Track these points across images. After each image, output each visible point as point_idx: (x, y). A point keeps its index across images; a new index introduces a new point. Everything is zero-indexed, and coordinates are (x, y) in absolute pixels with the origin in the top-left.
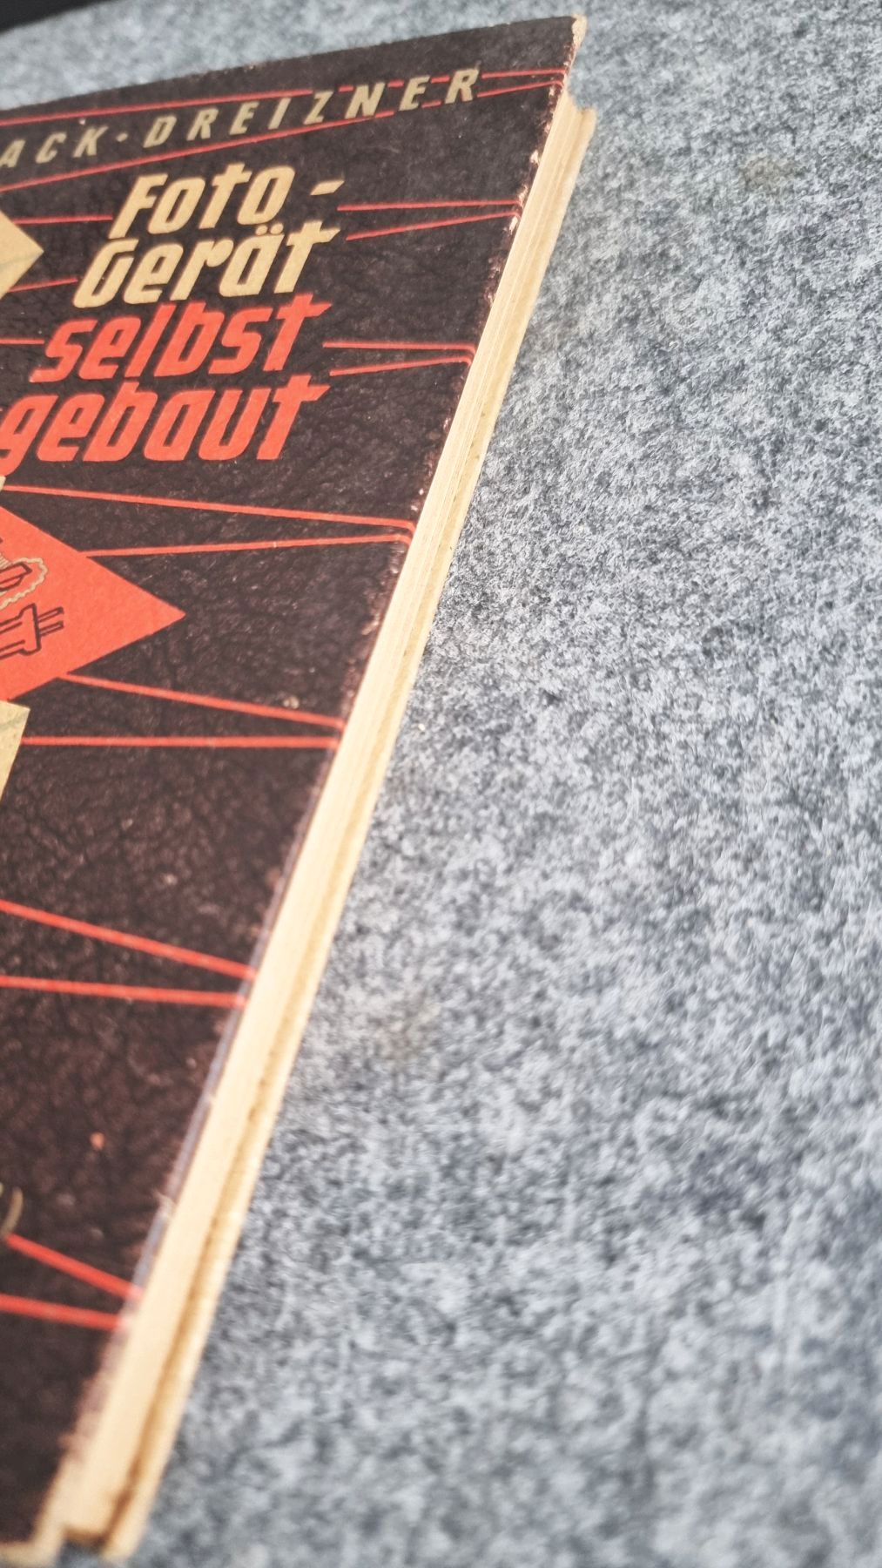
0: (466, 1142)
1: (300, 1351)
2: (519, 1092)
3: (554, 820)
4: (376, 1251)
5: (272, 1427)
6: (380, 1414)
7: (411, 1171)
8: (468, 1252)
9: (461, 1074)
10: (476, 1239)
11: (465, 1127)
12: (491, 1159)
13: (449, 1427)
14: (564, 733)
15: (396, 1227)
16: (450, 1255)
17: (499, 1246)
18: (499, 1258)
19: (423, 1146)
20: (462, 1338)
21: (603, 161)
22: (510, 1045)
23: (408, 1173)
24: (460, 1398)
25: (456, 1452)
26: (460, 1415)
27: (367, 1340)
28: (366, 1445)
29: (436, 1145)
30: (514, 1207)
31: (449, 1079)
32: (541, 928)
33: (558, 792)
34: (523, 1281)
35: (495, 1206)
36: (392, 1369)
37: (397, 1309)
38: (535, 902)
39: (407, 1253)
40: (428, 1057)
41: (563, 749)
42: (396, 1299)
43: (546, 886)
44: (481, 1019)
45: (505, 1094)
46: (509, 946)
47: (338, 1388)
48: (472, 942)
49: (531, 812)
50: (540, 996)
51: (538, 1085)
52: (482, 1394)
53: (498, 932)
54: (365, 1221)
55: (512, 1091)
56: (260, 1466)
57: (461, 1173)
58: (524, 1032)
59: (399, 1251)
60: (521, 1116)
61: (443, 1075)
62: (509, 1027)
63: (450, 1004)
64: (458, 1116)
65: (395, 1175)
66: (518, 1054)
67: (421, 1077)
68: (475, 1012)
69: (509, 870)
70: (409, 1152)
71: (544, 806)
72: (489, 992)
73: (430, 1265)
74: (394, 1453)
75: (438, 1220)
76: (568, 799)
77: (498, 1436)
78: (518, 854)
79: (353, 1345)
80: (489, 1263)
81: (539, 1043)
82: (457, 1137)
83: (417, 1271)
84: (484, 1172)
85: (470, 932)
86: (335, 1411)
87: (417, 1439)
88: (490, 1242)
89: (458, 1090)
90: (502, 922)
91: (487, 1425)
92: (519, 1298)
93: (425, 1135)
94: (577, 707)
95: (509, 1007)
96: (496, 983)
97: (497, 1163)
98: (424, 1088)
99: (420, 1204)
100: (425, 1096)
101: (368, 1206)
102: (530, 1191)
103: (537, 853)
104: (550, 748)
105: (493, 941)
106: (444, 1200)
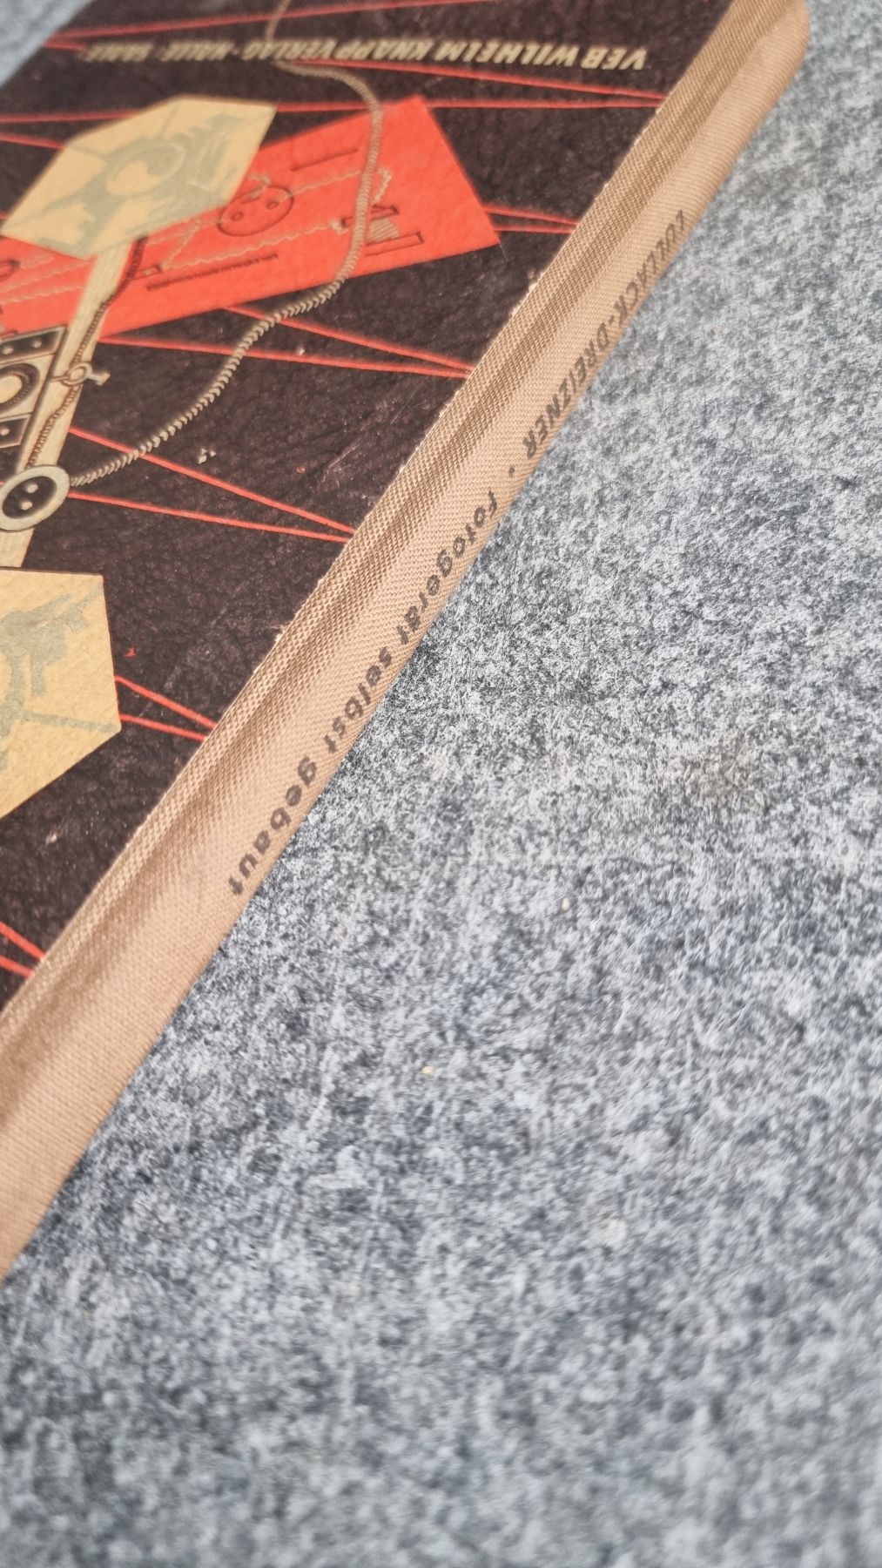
0: (799, 866)
1: (641, 1051)
2: (849, 822)
3: (861, 588)
4: (712, 962)
5: (619, 1117)
6: (732, 1104)
7: (742, 892)
8: (810, 961)
9: (789, 807)
10: (816, 950)
11: (796, 853)
12: (827, 881)
13: (805, 1115)
14: (863, 513)
15: (732, 941)
16: (791, 965)
17: (843, 955)
18: (843, 968)
19: (753, 871)
20: (812, 1037)
21: (847, 25)
22: (836, 782)
23: (741, 894)
24: (814, 1089)
25: (816, 1134)
26: (817, 1103)
27: (710, 1040)
28: (719, 1131)
29: (768, 869)
30: (854, 921)
31: (773, 812)
32: (858, 681)
33: (863, 563)
34: (871, 986)
35: (834, 921)
36: (739, 1066)
37: (741, 1013)
38: (849, 659)
39: (746, 962)
40: (752, 794)
41: (864, 527)
42: (740, 1004)
43: (858, 646)
44: (802, 761)
45: (836, 825)
46: (826, 697)
47: (685, 1082)
48: (788, 694)
49: (837, 582)
50: (863, 739)
51: (869, 816)
52: (837, 1084)
53: (813, 685)
54: (699, 936)
55: (843, 822)
56: (610, 1152)
57: (796, 894)
58: (849, 771)
59: (737, 961)
60: (853, 844)
61: (767, 810)
62: (833, 766)
63: (767, 747)
64: (787, 844)
65: (725, 896)
66: (847, 789)
67: (746, 811)
68: (796, 754)
69: (820, 631)
70: (738, 877)
71: (849, 576)
72: (809, 736)
73: (771, 972)
74: (750, 1138)
75: (775, 934)
76: (874, 570)
77: (859, 1119)
78: (826, 618)
79: (696, 1045)
80: (833, 972)
81: (867, 779)
82: (789, 863)
83: (757, 978)
84: (820, 892)
85: (784, 685)
86: (684, 1103)
87: (773, 1125)
88: (834, 953)
89: (786, 822)
90: (817, 676)
91: (846, 1111)
92: (867, 1002)
93: (754, 862)
94: (873, 490)
95: (831, 750)
96: (816, 729)
97: (833, 885)
98: (751, 821)
99: (753, 920)
100: (752, 826)
101: (702, 923)
102: (871, 907)
103: (847, 616)
104: (850, 526)
105: (808, 693)
106: (780, 917)
